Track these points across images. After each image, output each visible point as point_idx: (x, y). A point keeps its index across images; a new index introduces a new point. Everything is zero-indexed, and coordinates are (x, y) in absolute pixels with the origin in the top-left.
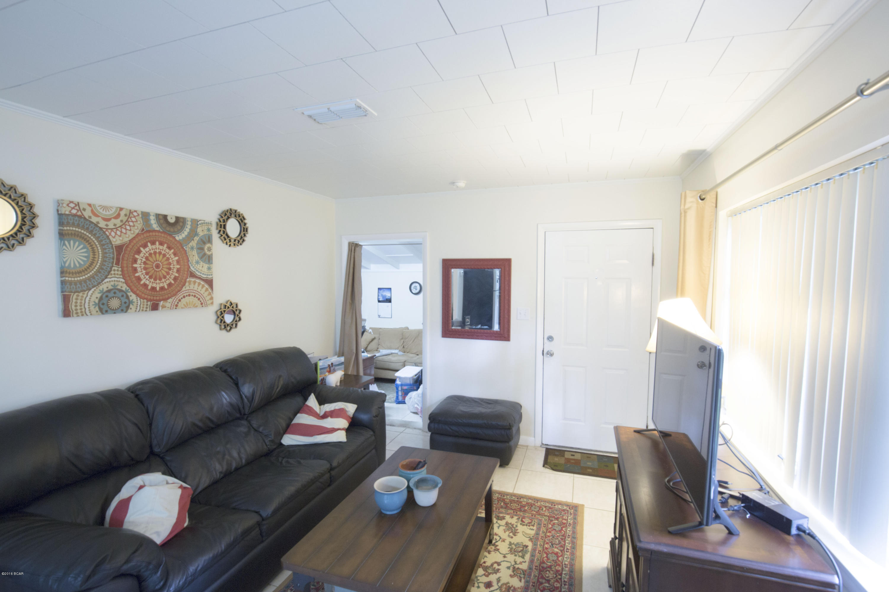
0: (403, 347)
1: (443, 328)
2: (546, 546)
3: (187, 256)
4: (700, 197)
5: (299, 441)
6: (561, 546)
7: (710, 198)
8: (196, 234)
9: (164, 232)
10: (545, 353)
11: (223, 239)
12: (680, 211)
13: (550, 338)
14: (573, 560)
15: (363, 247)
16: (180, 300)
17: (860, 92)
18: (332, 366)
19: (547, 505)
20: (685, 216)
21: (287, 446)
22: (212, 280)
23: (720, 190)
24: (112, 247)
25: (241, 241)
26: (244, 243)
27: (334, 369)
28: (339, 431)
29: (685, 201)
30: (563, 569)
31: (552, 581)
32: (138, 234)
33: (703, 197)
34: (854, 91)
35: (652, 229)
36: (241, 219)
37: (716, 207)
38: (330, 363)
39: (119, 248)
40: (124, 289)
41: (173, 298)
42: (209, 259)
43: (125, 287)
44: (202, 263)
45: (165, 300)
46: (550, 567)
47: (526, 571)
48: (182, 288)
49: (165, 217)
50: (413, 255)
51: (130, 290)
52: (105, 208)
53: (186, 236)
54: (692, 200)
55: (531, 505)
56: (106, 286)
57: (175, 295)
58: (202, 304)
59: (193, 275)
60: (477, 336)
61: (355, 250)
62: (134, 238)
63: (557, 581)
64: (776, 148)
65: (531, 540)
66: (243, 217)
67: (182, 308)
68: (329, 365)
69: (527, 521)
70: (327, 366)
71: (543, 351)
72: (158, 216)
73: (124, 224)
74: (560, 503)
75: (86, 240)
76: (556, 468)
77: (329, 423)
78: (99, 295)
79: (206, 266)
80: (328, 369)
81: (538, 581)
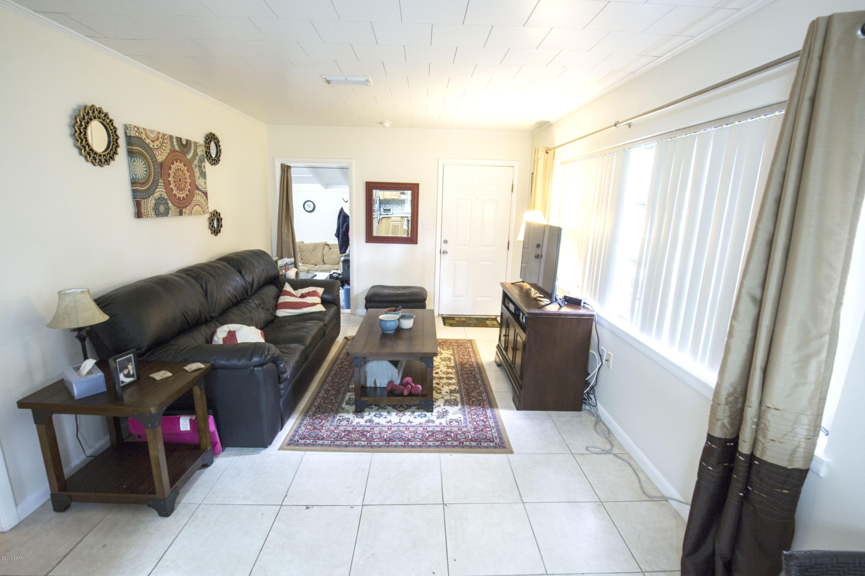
0: (301, 259)
1: (366, 235)
2: (460, 356)
3: (194, 172)
4: (546, 151)
5: (289, 313)
6: (469, 356)
7: (551, 153)
8: (197, 155)
9: (181, 152)
10: (442, 252)
11: (208, 158)
12: (535, 159)
13: (446, 242)
14: (477, 360)
15: (292, 168)
16: (192, 208)
17: (615, 125)
18: (287, 265)
19: (454, 341)
20: (537, 162)
21: (281, 317)
22: (207, 193)
23: (556, 150)
24: (158, 163)
25: (218, 160)
26: (220, 162)
27: (288, 267)
28: (318, 305)
29: (538, 153)
30: (473, 363)
31: (469, 368)
32: (169, 153)
33: (548, 152)
34: (614, 123)
35: (513, 168)
36: (217, 142)
37: (554, 158)
38: (285, 263)
39: (161, 164)
40: (165, 197)
41: (189, 206)
42: (203, 175)
43: (166, 197)
44: (201, 179)
45: (186, 207)
46: (466, 363)
47: (454, 366)
48: (193, 198)
49: (181, 139)
50: (312, 176)
51: (168, 199)
52: (152, 132)
53: (192, 155)
54: (541, 153)
55: (445, 342)
56: (157, 195)
57: (190, 204)
58: (203, 212)
59: (198, 189)
60: (393, 241)
61: (287, 171)
62: (167, 156)
63: (472, 367)
64: (586, 136)
65: (451, 355)
66: (218, 140)
67: (194, 214)
68: (285, 264)
69: (445, 348)
70: (284, 265)
71: (440, 251)
72: (177, 138)
73: (162, 143)
74: (461, 340)
75: (145, 158)
76: (451, 325)
77: (309, 300)
78: (154, 202)
79: (203, 181)
80: (284, 267)
81: (462, 369)
